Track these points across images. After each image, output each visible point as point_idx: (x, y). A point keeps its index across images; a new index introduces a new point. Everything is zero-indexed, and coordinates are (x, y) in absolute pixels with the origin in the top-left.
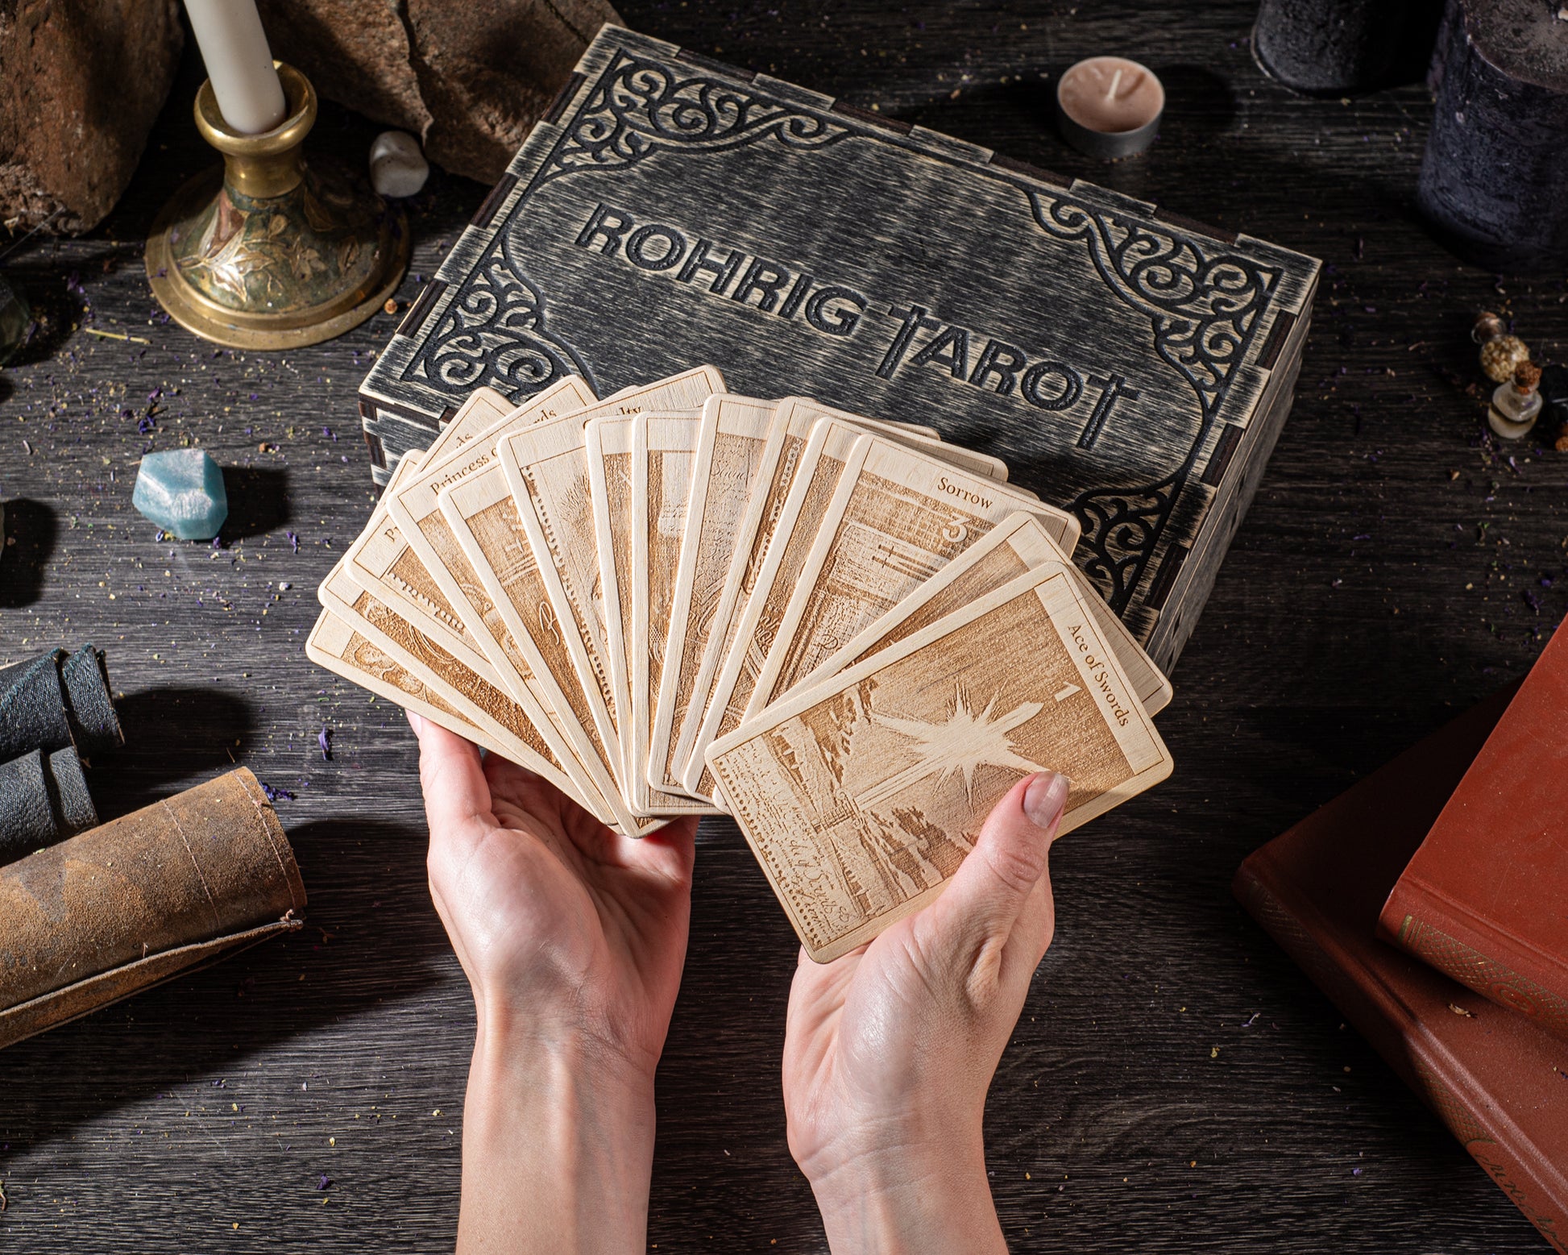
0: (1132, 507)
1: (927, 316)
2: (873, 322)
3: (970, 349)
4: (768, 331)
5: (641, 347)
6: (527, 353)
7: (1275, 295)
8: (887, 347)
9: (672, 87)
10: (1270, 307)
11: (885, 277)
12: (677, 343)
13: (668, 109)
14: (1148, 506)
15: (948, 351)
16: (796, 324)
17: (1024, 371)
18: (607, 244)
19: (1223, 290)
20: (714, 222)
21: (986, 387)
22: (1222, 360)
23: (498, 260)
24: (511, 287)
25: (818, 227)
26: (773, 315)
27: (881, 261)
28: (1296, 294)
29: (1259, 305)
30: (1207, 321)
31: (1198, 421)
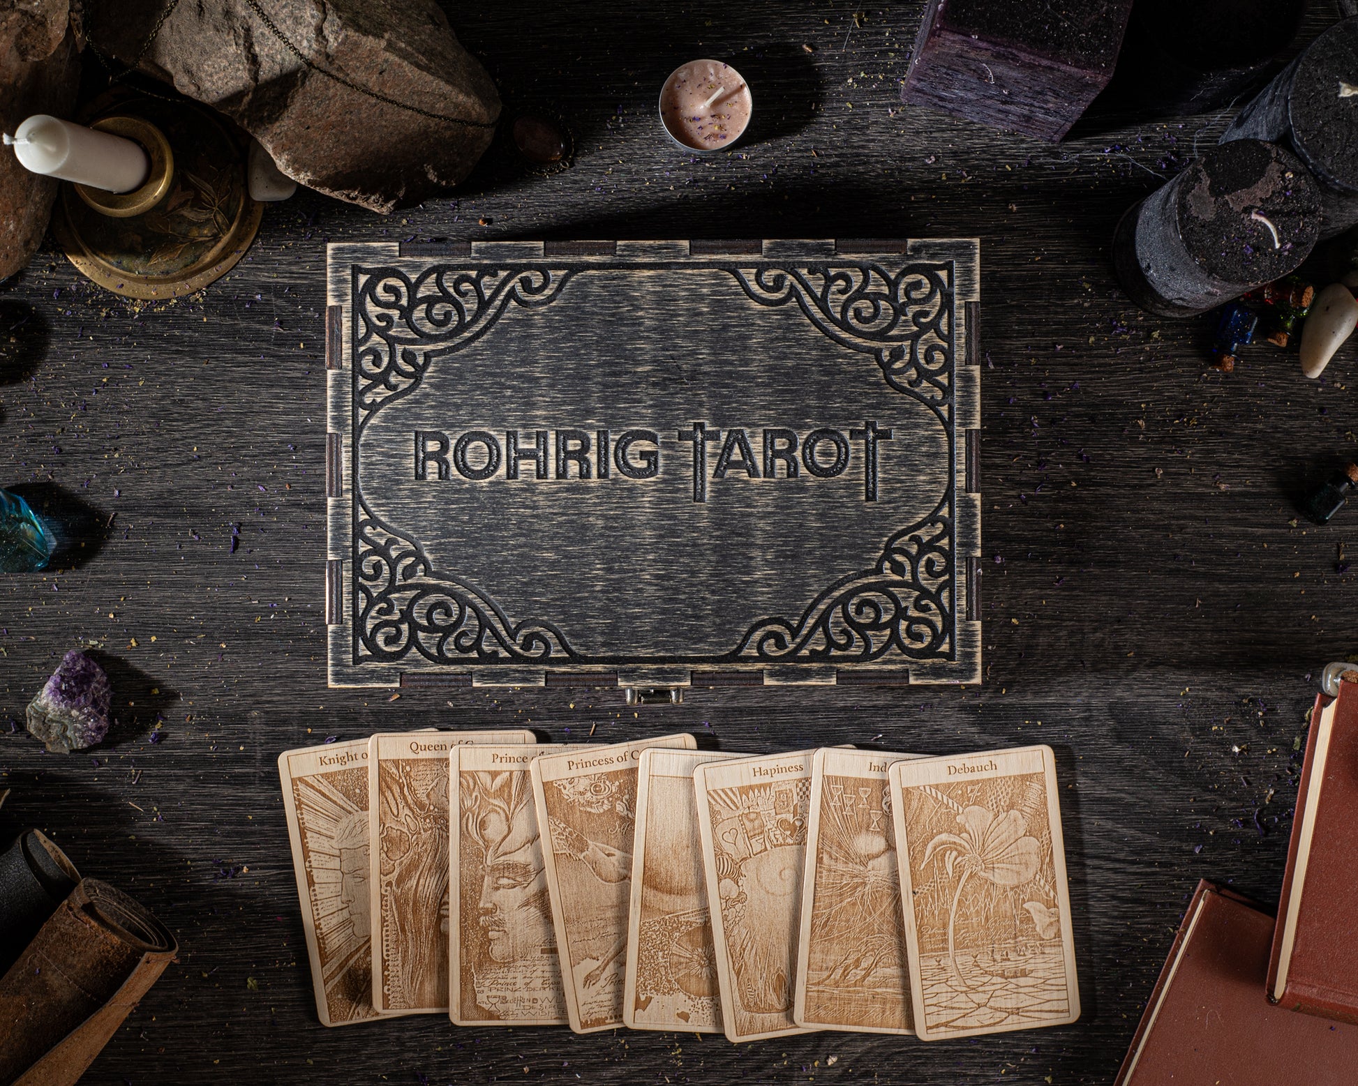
0: (926, 539)
1: (707, 429)
2: (670, 452)
3: (752, 446)
4: (597, 497)
5: (512, 555)
6: (432, 598)
7: (956, 290)
8: (691, 472)
9: (412, 288)
10: (957, 302)
11: (659, 405)
12: (536, 539)
13: (419, 313)
14: (938, 532)
15: (736, 455)
16: (615, 481)
17: (800, 448)
18: (440, 468)
19: (916, 302)
20: (509, 410)
21: (779, 476)
22: (940, 372)
23: (365, 523)
24: (390, 542)
25: (589, 379)
26: (594, 480)
27: (651, 391)
28: (971, 280)
29: (947, 304)
30: (915, 337)
31: (944, 438)
